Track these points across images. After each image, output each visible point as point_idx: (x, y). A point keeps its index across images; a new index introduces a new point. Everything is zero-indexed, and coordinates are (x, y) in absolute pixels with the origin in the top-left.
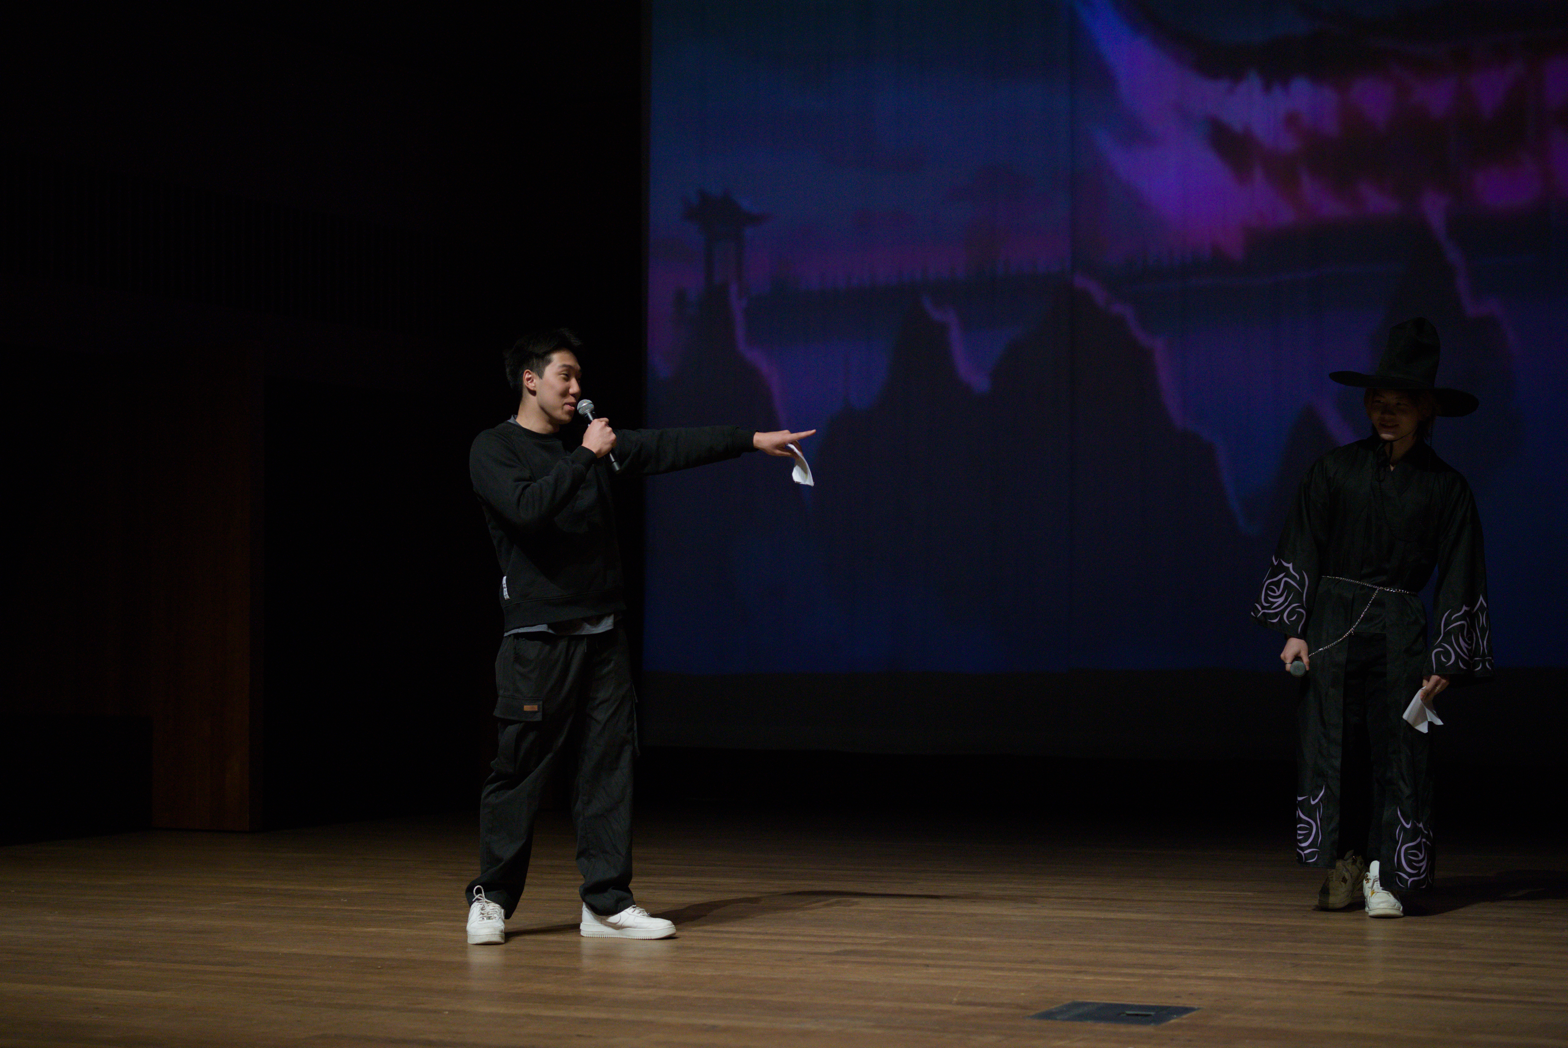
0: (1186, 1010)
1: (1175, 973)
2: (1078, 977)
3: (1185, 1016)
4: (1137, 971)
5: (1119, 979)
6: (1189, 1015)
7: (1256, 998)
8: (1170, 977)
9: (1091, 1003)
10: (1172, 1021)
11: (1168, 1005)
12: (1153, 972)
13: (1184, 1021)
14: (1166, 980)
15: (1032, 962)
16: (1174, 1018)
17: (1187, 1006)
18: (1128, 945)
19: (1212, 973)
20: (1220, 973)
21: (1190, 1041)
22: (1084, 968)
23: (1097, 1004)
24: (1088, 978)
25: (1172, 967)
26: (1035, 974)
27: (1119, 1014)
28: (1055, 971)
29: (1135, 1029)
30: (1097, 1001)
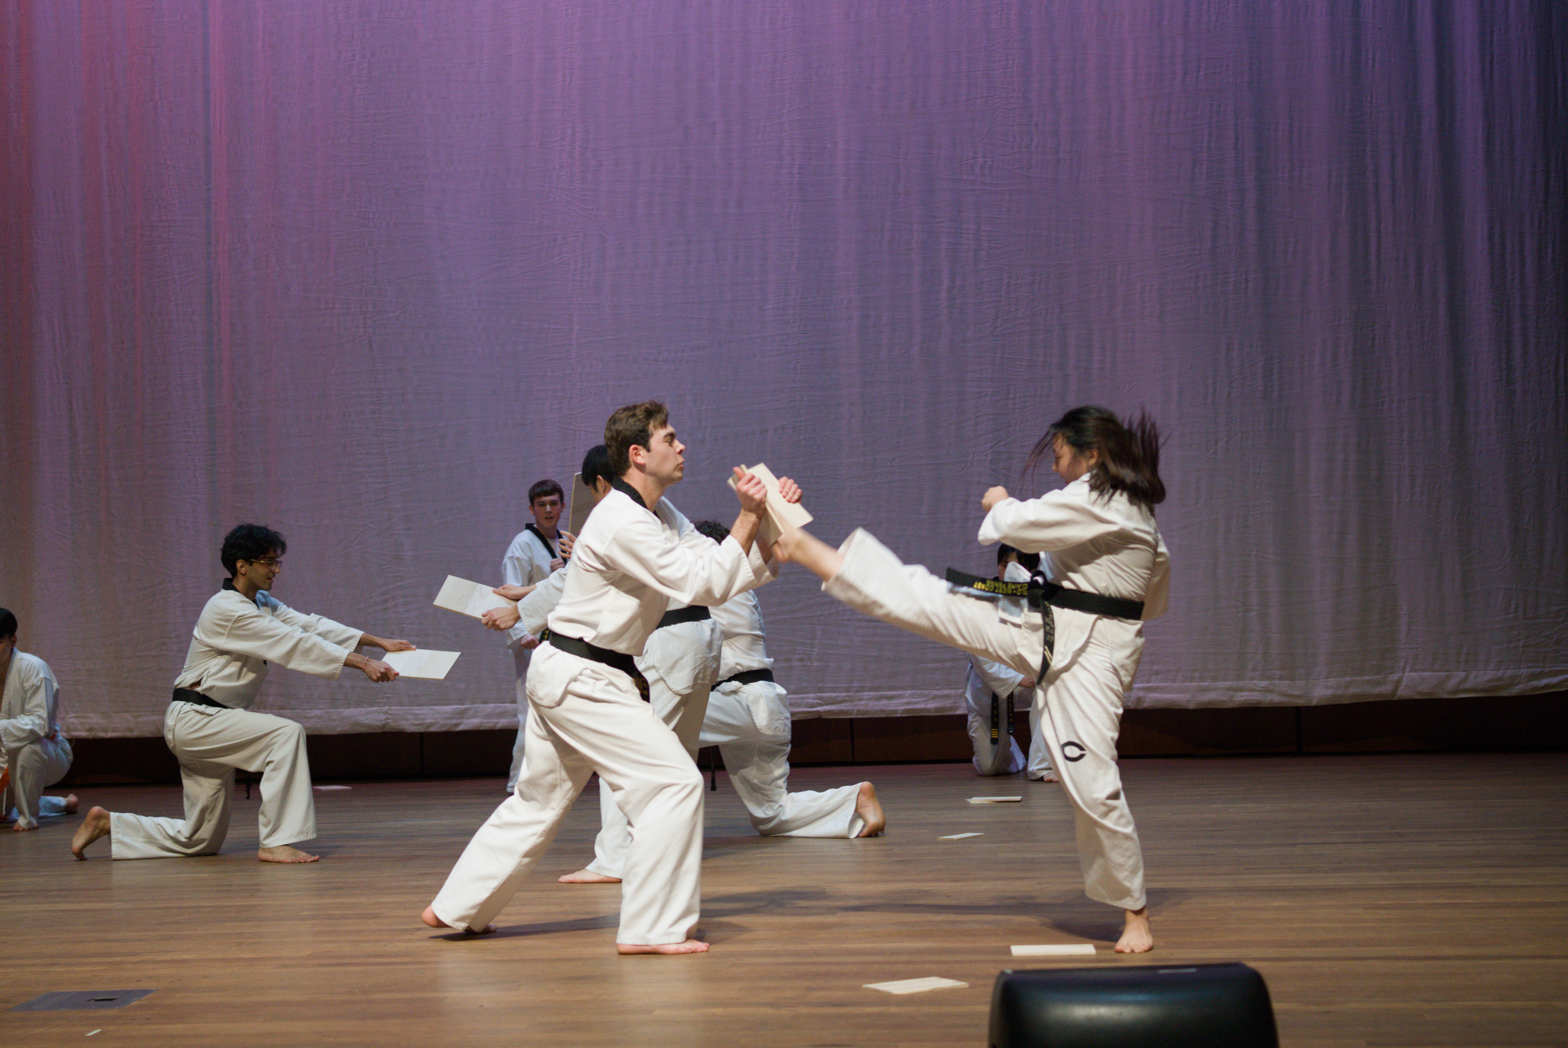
0: (145, 992)
1: (136, 957)
2: (51, 969)
3: (144, 998)
4: (103, 960)
5: (87, 968)
6: (148, 996)
7: (205, 977)
8: (133, 962)
9: (63, 993)
10: (133, 1003)
11: (130, 989)
12: (118, 959)
13: (144, 1002)
14: (129, 966)
15: (8, 958)
16: (134, 1001)
18: (94, 935)
19: (168, 957)
20: (175, 957)
21: (148, 1019)
22: (55, 960)
23: (70, 993)
24: (59, 970)
25: (133, 953)
26: (12, 970)
27: (89, 1001)
28: (31, 965)
29: (102, 1013)
30: (68, 991)
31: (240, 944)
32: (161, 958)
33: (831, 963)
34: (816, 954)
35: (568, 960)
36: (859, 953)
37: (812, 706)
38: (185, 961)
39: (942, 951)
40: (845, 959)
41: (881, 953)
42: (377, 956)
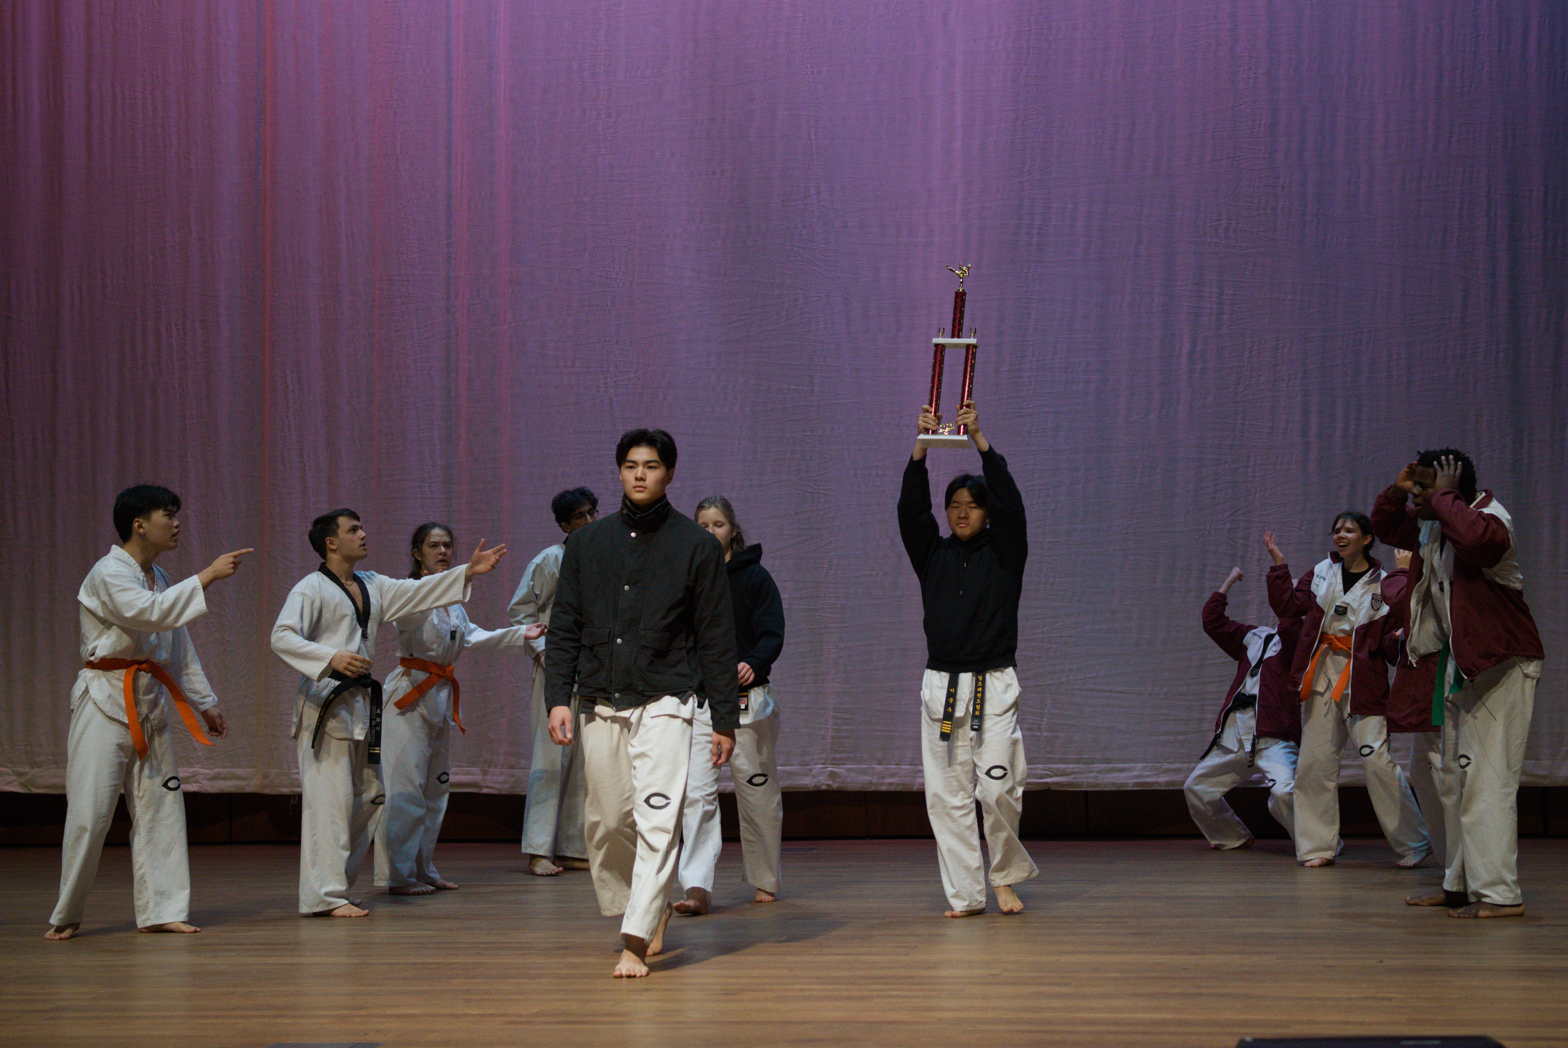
1: (363, 1012)
2: (279, 1020)
4: (331, 1013)
5: (315, 1021)
7: (433, 1032)
8: (360, 1016)
11: (359, 1042)
12: (346, 1014)
15: (236, 1009)
17: (375, 1042)
18: (322, 989)
19: (395, 1011)
20: (403, 1011)
22: (282, 1014)
24: (288, 1021)
25: (361, 1008)
26: (239, 1020)
28: (259, 1017)
31: (467, 1000)
32: (388, 1013)
33: (1064, 1032)
34: (1050, 1022)
35: (798, 1023)
36: (1095, 1022)
37: (1042, 777)
38: (411, 1016)
39: (1179, 1023)
40: (1079, 1028)
41: (1116, 1023)
42: (606, 1015)
